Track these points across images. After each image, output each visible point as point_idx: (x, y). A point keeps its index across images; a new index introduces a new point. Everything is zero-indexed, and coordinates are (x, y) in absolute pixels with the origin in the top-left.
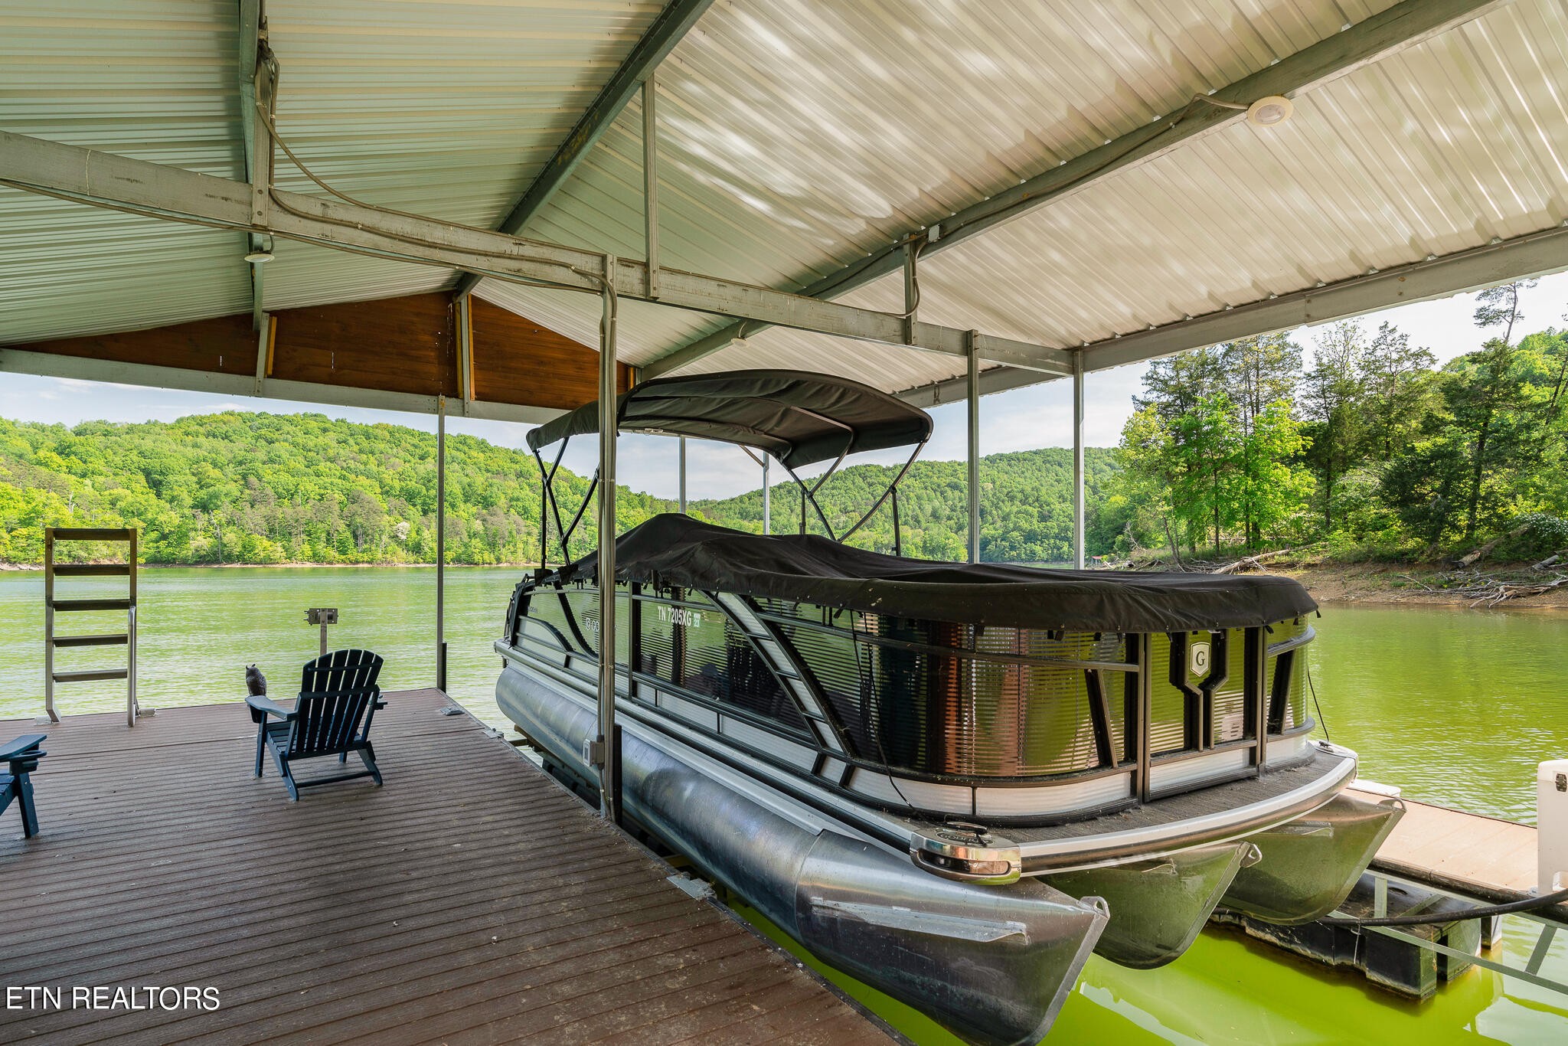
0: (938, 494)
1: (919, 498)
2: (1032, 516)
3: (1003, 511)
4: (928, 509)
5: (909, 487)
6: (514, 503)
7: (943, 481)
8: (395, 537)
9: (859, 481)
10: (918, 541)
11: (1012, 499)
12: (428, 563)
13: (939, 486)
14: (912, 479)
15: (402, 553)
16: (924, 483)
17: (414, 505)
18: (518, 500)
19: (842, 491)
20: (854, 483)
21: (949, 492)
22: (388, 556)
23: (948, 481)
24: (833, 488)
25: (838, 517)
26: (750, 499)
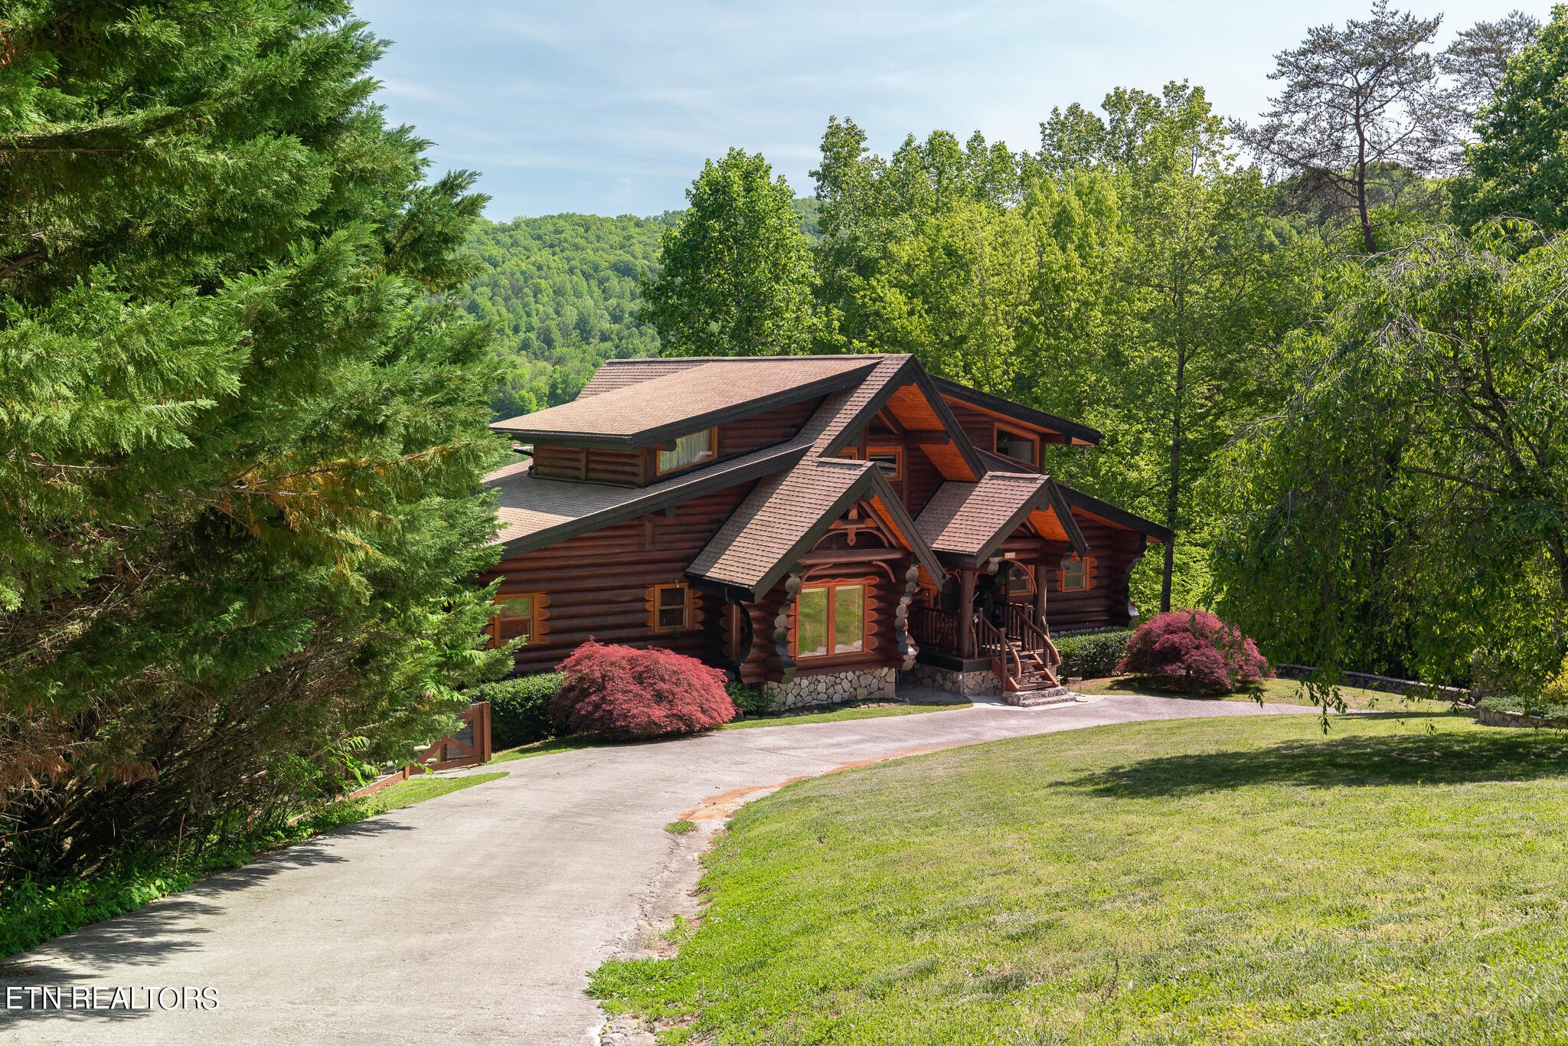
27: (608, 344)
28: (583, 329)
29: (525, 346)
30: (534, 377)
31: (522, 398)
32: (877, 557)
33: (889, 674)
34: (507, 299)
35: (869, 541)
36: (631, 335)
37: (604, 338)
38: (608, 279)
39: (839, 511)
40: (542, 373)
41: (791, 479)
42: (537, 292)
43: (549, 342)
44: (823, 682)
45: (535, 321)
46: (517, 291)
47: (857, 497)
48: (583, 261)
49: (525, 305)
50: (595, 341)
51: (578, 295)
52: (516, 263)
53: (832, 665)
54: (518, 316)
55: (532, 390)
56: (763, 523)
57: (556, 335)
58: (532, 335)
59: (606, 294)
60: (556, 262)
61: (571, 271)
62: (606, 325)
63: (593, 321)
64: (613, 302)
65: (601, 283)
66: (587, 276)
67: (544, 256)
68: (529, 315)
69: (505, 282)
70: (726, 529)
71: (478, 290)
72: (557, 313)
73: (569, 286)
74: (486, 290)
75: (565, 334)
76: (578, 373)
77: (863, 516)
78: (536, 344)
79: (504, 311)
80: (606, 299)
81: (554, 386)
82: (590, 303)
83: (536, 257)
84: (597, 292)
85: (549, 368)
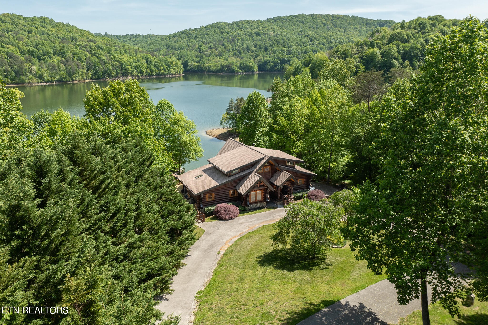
0: (251, 37)
1: (243, 40)
2: (284, 52)
3: (274, 49)
4: (245, 45)
5: (238, 34)
6: (75, 55)
7: (253, 31)
8: (31, 72)
9: (217, 30)
10: (238, 64)
11: (278, 43)
12: (46, 82)
13: (251, 34)
14: (240, 30)
15: (36, 80)
16: (245, 32)
17: (34, 57)
18: (76, 54)
19: (210, 36)
20: (215, 32)
21: (255, 37)
22: (30, 80)
23: (255, 31)
24: (206, 34)
25: (207, 51)
26: (170, 39)
27: (253, 53)
28: (248, 49)
29: (235, 54)
30: (236, 62)
31: (234, 67)
32: (263, 188)
33: (265, 203)
34: (231, 42)
35: (261, 186)
36: (258, 51)
37: (252, 52)
38: (254, 36)
39: (257, 183)
40: (238, 61)
41: (251, 176)
42: (238, 40)
43: (240, 53)
44: (255, 205)
45: (237, 47)
46: (233, 40)
47: (260, 181)
48: (248, 32)
49: (235, 43)
50: (250, 52)
51: (247, 40)
52: (233, 33)
53: (256, 202)
54: (233, 47)
55: (236, 65)
56: (246, 183)
57: (242, 51)
58: (236, 51)
59: (253, 40)
60: (242, 33)
61: (245, 34)
62: (253, 48)
63: (250, 47)
64: (255, 42)
65: (252, 37)
66: (249, 36)
67: (239, 31)
68: (236, 46)
69: (230, 38)
70: (241, 182)
71: (225, 40)
72: (242, 45)
73: (245, 38)
74: (226, 40)
75: (244, 50)
76: (246, 61)
77: (260, 182)
78: (237, 53)
79: (230, 45)
80: (253, 41)
81: (241, 64)
82: (250, 42)
83: (237, 31)
84: (251, 39)
85: (240, 60)
